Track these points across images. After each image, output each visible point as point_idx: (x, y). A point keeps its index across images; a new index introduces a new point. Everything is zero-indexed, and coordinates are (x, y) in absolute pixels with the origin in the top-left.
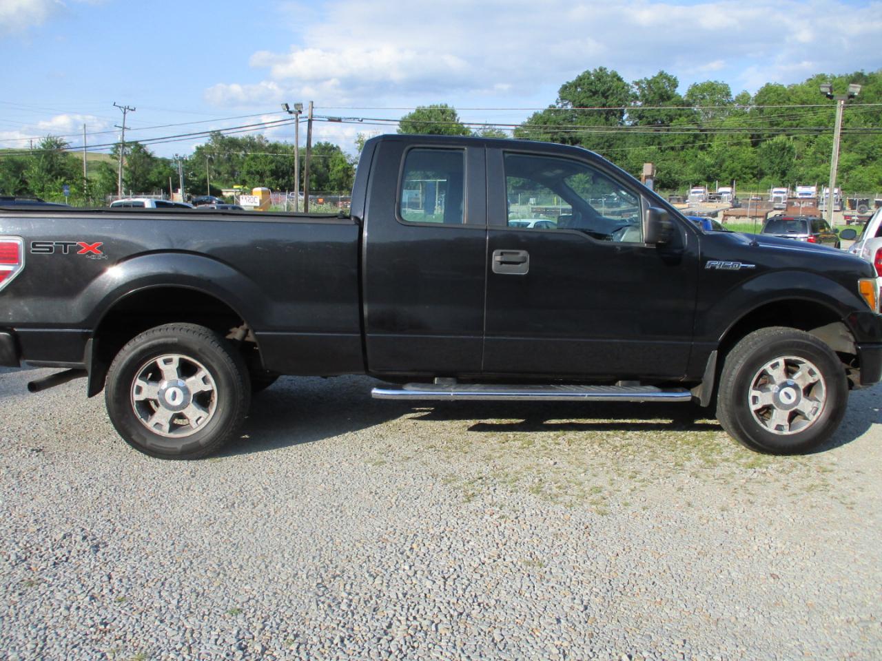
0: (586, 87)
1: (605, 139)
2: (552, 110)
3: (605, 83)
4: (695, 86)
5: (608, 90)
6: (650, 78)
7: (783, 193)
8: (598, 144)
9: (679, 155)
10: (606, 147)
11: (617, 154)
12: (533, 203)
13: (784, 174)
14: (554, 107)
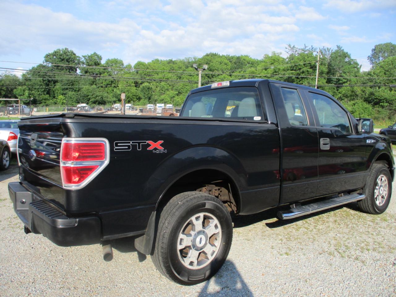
0: (58, 56)
1: (70, 81)
2: (41, 66)
3: (68, 55)
4: (109, 60)
5: (69, 59)
6: (90, 55)
7: (152, 106)
8: (67, 84)
9: (105, 89)
10: (71, 85)
11: (76, 88)
12: (35, 111)
13: (150, 98)
14: (42, 65)
